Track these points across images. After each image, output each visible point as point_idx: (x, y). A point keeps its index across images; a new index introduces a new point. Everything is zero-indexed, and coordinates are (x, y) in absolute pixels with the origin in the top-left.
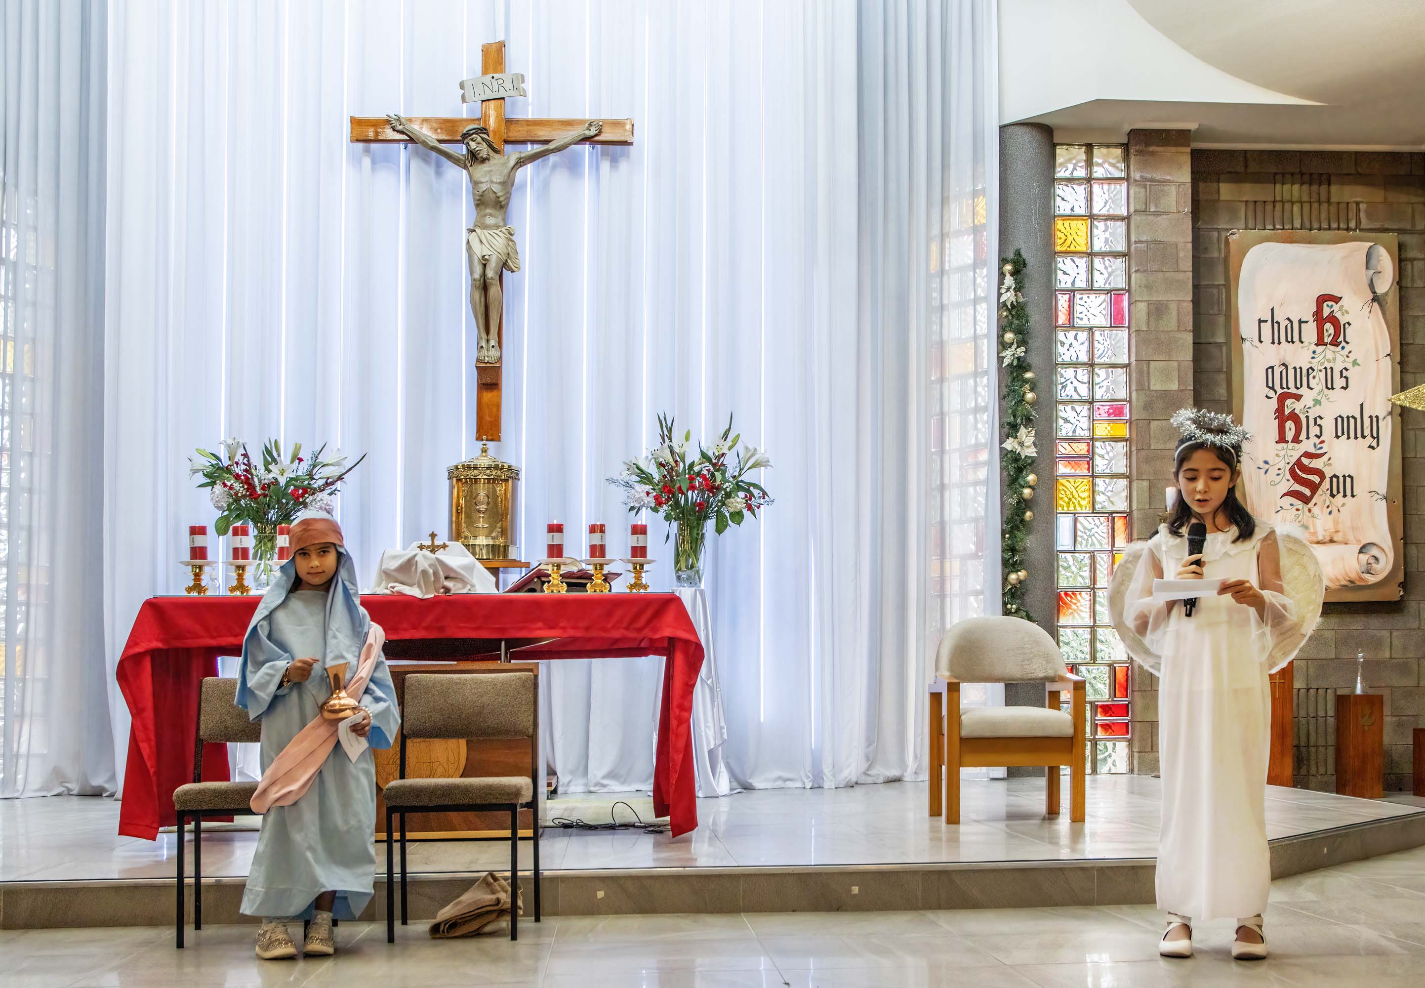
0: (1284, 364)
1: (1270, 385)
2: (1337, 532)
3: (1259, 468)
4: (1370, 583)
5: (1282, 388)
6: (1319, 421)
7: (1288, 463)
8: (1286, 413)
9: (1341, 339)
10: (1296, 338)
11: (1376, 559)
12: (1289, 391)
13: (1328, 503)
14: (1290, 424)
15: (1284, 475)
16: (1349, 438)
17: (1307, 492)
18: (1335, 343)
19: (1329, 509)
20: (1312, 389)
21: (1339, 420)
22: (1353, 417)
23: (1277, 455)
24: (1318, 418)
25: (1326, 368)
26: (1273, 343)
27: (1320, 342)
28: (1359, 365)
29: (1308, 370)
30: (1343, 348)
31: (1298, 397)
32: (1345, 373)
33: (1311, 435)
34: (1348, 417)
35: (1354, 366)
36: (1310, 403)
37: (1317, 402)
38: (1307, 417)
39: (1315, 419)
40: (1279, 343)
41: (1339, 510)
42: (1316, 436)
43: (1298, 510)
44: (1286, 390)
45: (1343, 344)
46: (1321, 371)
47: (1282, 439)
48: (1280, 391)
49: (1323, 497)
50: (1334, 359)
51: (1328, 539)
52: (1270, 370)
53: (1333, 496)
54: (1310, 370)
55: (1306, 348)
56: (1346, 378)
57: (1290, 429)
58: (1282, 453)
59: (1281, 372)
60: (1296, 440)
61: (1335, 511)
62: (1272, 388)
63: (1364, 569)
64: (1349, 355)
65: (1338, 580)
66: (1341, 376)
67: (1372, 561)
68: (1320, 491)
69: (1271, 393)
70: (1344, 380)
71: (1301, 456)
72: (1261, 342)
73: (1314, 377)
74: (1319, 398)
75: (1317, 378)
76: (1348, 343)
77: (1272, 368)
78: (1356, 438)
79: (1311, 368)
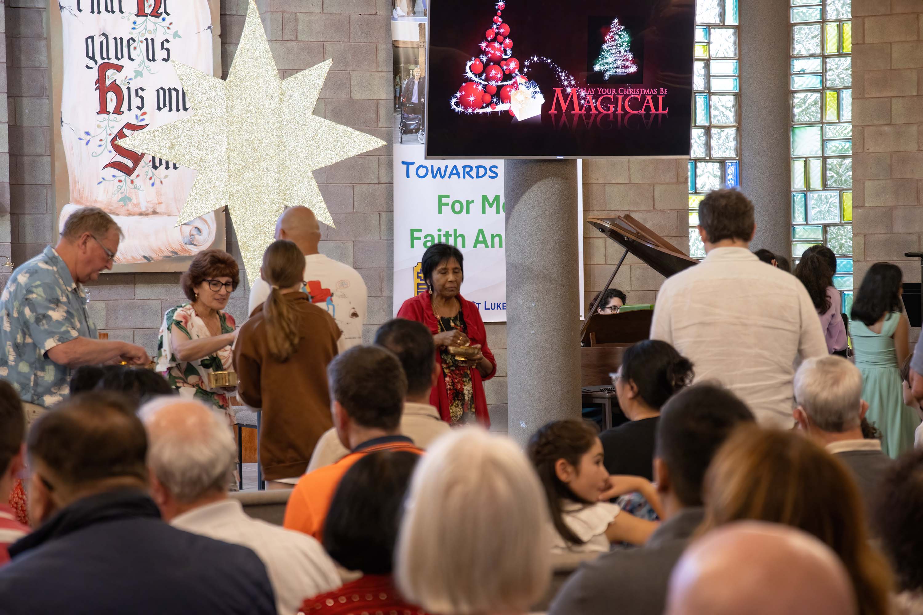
0: (104, 34)
1: (90, 54)
2: (160, 203)
3: (80, 139)
4: (193, 254)
5: (102, 58)
6: (140, 93)
7: (110, 135)
8: (108, 84)
9: (162, 10)
10: (116, 8)
11: (199, 230)
12: (110, 61)
13: (150, 175)
14: (111, 96)
15: (106, 146)
16: (170, 110)
17: (130, 164)
18: (156, 14)
19: (152, 181)
20: (133, 60)
21: (161, 92)
22: (175, 89)
23: (99, 126)
24: (139, 90)
25: (147, 40)
26: (93, 12)
27: (141, 13)
28: (180, 37)
29: (129, 41)
30: (164, 19)
31: (119, 68)
32: (166, 45)
33: (133, 106)
34: (170, 90)
35: (174, 38)
36: (132, 75)
37: (138, 74)
38: (129, 89)
39: (137, 91)
40: (99, 12)
41: (161, 182)
42: (138, 107)
43: (120, 181)
44: (106, 61)
45: (164, 15)
46: (142, 42)
47: (103, 110)
48: (100, 61)
49: (146, 169)
50: (155, 31)
51: (151, 210)
52: (90, 41)
53: (155, 167)
54: (131, 41)
55: (126, 19)
56: (168, 50)
57: (112, 100)
58: (103, 124)
59: (101, 43)
60: (118, 111)
61: (157, 183)
62: (93, 58)
63: (186, 240)
64: (170, 27)
65: (161, 250)
66: (163, 47)
67: (195, 232)
68: (142, 163)
69: (91, 63)
70: (165, 52)
71: (123, 128)
72: (80, 10)
73: (135, 48)
74: (140, 69)
75: (138, 48)
76: (168, 14)
77: (92, 37)
78: (178, 110)
79: (132, 39)
